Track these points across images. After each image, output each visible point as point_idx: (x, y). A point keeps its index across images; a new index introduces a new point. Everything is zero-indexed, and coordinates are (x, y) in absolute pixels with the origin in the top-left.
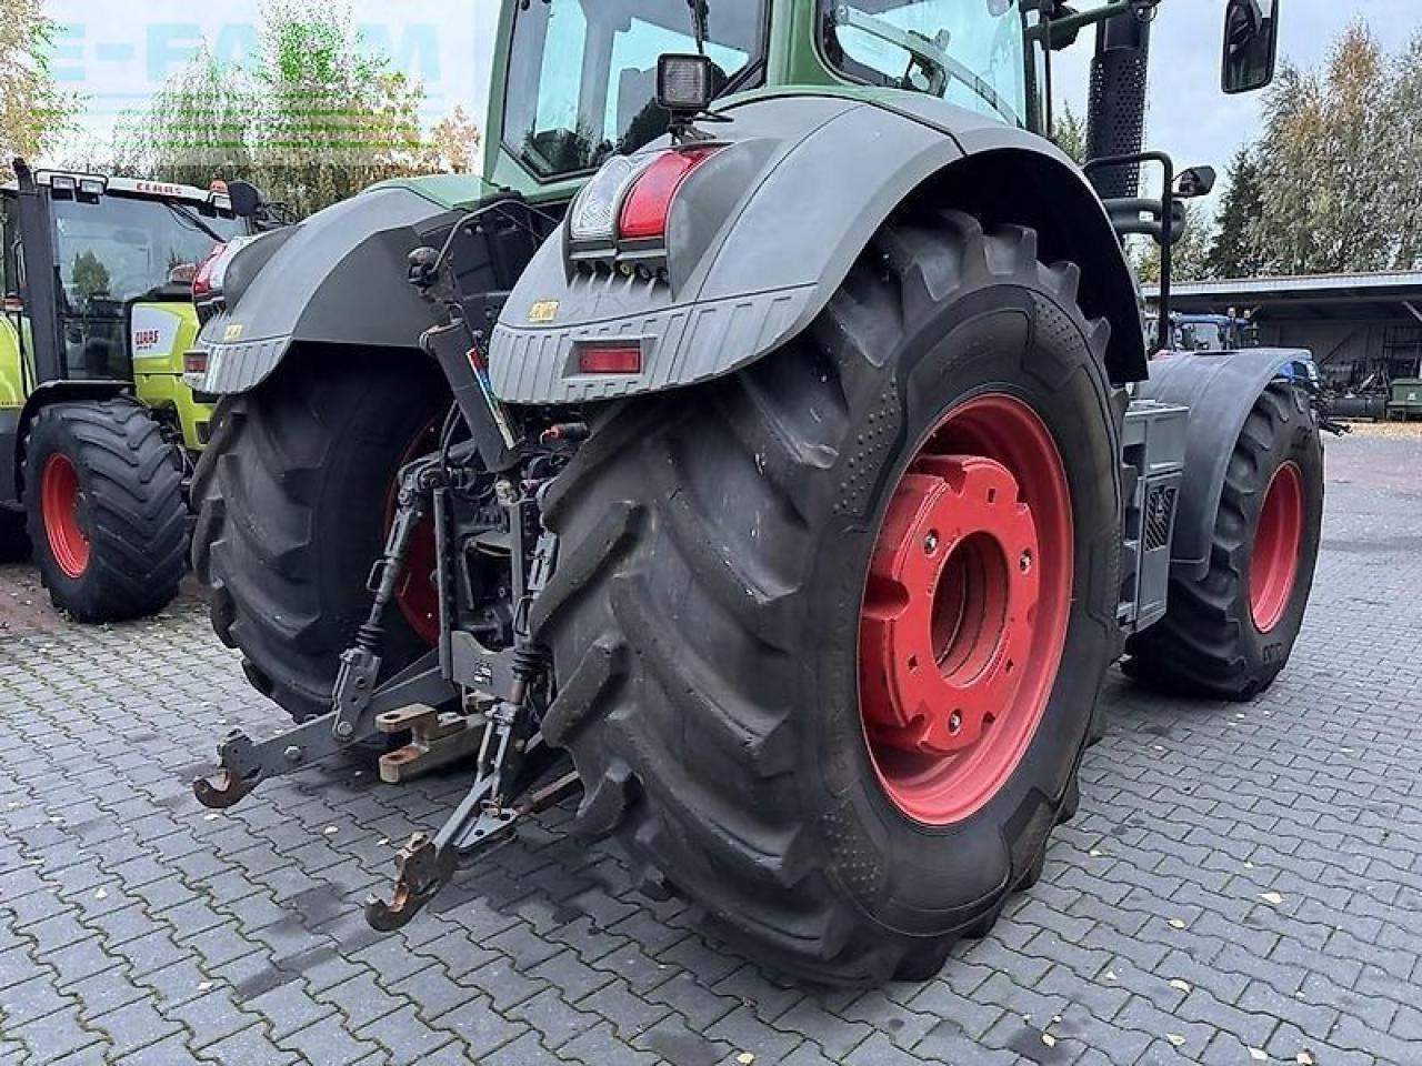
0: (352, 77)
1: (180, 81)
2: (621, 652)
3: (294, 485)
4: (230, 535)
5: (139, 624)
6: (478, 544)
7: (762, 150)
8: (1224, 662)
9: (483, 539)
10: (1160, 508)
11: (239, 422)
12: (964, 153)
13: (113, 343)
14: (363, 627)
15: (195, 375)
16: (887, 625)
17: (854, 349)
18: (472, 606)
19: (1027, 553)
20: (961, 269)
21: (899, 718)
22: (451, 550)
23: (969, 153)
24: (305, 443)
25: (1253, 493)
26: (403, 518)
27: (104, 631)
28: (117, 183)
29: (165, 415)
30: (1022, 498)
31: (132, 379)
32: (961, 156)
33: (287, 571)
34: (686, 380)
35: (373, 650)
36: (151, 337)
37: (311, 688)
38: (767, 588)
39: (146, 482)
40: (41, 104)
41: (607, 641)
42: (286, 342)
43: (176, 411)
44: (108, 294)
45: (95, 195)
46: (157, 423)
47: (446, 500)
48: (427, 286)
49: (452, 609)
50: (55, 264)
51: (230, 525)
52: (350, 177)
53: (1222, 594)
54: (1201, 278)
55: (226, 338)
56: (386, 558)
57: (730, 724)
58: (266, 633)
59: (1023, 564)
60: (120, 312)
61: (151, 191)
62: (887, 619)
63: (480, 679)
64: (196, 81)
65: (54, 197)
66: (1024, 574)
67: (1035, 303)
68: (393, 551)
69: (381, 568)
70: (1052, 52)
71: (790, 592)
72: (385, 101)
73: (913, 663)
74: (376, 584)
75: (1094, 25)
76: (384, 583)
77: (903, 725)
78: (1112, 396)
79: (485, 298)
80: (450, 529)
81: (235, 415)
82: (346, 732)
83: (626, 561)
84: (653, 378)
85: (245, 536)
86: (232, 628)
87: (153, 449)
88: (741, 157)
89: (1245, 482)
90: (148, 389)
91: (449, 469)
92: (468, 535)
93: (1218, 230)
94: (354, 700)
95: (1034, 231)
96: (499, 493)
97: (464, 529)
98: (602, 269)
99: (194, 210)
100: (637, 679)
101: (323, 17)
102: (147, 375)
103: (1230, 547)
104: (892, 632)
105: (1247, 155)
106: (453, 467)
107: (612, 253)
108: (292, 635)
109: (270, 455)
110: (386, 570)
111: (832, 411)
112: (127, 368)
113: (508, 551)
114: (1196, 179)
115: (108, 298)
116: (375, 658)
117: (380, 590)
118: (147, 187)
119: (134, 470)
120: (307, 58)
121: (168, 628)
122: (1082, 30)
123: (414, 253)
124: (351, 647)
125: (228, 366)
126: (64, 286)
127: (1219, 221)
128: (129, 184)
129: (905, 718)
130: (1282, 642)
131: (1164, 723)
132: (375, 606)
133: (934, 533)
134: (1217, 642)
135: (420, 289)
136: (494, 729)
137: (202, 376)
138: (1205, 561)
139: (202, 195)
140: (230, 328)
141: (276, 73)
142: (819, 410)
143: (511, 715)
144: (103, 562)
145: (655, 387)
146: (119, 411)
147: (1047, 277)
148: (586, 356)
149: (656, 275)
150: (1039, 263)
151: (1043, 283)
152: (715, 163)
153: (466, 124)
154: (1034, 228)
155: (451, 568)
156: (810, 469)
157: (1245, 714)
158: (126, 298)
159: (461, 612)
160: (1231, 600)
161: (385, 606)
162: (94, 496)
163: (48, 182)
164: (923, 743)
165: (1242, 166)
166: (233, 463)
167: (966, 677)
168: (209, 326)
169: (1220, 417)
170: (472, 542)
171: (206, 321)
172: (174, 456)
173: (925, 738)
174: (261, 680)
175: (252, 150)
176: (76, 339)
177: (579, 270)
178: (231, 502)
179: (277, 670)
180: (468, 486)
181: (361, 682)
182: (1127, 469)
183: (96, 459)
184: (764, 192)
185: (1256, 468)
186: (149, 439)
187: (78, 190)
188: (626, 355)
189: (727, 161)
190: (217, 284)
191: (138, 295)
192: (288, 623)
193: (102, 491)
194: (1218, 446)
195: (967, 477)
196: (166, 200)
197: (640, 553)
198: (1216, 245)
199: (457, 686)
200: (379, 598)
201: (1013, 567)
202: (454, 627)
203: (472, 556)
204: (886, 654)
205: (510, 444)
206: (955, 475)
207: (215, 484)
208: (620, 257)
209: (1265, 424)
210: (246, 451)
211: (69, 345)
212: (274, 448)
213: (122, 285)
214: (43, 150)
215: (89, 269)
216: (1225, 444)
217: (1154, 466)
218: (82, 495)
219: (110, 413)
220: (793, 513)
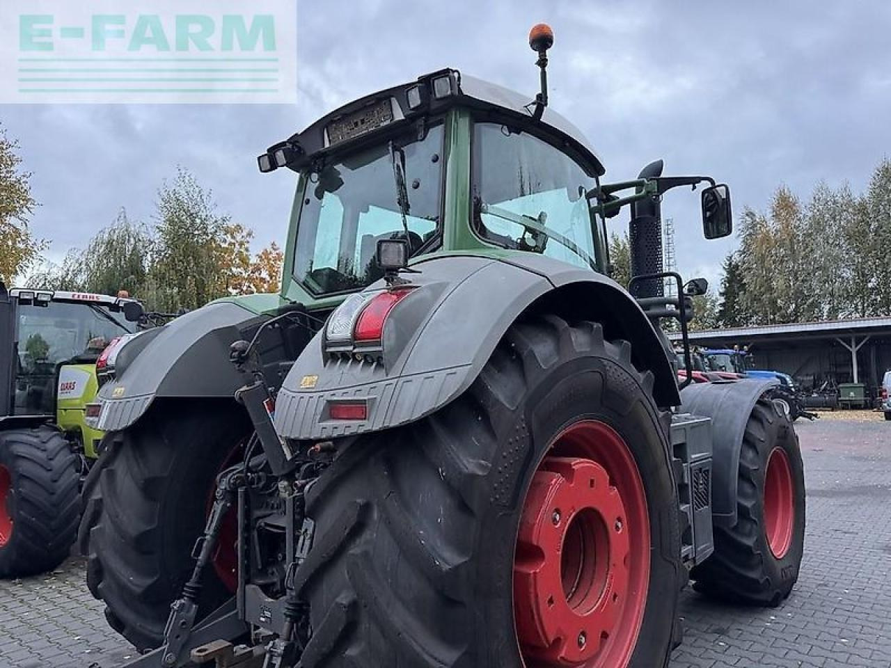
0: (210, 227)
1: (107, 231)
2: (353, 606)
3: (149, 488)
4: (105, 523)
5: (40, 578)
6: (267, 524)
7: (438, 289)
8: (756, 581)
9: (268, 520)
10: (701, 482)
11: (118, 447)
12: (554, 286)
13: (46, 389)
14: (187, 584)
15: (91, 419)
16: (532, 575)
17: (497, 400)
18: (260, 567)
19: (619, 519)
20: (558, 350)
21: (545, 642)
22: (247, 528)
23: (557, 286)
24: (159, 460)
25: (758, 469)
26: (218, 507)
27: (15, 584)
28: (59, 294)
29: (74, 435)
30: (612, 483)
31: (55, 414)
32: (553, 288)
33: (141, 546)
34: (394, 423)
35: (193, 600)
36: (70, 387)
37: (150, 628)
38: (449, 558)
39: (55, 481)
40: (22, 246)
41: (344, 598)
42: (151, 398)
43: (81, 432)
44: (47, 359)
45: (46, 302)
46: (68, 442)
47: (246, 495)
48: (241, 363)
49: (247, 569)
50: (16, 341)
51: (105, 516)
52: (206, 282)
53: (749, 535)
54: (716, 327)
55: (114, 396)
56: (206, 535)
57: (426, 657)
58: (123, 588)
59: (617, 527)
60: (53, 370)
61: (81, 298)
62: (532, 572)
63: (263, 619)
64: (117, 232)
65: (20, 304)
66: (618, 532)
67: (605, 366)
68: (209, 531)
69: (202, 541)
70: (606, 219)
71: (464, 560)
72: (229, 239)
73: (551, 601)
74: (198, 553)
75: (629, 205)
76: (202, 553)
77: (547, 646)
78: (660, 416)
79: (278, 365)
80: (247, 514)
81: (115, 442)
82: (170, 661)
83: (358, 541)
84: (374, 423)
85: (113, 522)
86: (99, 586)
87: (64, 458)
88: (427, 294)
89: (753, 463)
90: (65, 419)
91: (249, 474)
92: (259, 518)
93: (722, 300)
94: (178, 637)
95: (600, 326)
96: (281, 490)
97: (257, 513)
98: (345, 357)
99: (106, 309)
100: (365, 626)
101: (195, 195)
102: (65, 410)
103: (748, 504)
104: (535, 580)
105: (733, 258)
106: (252, 472)
107: (351, 348)
108: (138, 590)
109: (136, 469)
110: (204, 545)
111: (486, 438)
112: (53, 406)
113: (284, 528)
114: (697, 286)
115: (46, 362)
116: (194, 606)
117: (200, 558)
118: (79, 296)
119: (50, 474)
120: (184, 217)
121: (60, 580)
122: (622, 207)
123: (233, 344)
124: (178, 599)
125: (113, 414)
126: (19, 353)
127: (721, 294)
128: (68, 295)
129: (547, 641)
130: (793, 565)
131: (724, 625)
132: (196, 569)
133: (558, 511)
134: (752, 568)
135: (237, 365)
136: (271, 658)
137: (96, 419)
138: (734, 514)
139: (112, 300)
140: (117, 389)
141: (165, 226)
142: (477, 438)
143: (283, 648)
144: (20, 535)
145: (376, 428)
146: (44, 434)
147: (612, 349)
148: (334, 409)
149: (376, 360)
150: (605, 342)
151: (609, 354)
152: (411, 298)
153: (278, 252)
154: (600, 323)
155: (247, 541)
156: (473, 476)
157: (776, 617)
158: (58, 362)
159: (252, 571)
160: (755, 539)
161: (203, 568)
162: (20, 492)
163: (17, 295)
164: (562, 658)
165: (730, 264)
166: (111, 474)
167: (587, 608)
168: (105, 387)
169: (731, 422)
170: (261, 523)
171: (102, 385)
172: (76, 463)
173: (563, 654)
174: (117, 623)
175: (147, 269)
176: (23, 388)
177: (332, 356)
178: (107, 501)
179: (128, 615)
180: (261, 485)
181: (183, 623)
182: (675, 461)
183: (24, 467)
184: (439, 314)
185: (758, 453)
186: (62, 452)
187: (35, 299)
188: (358, 409)
189: (417, 296)
190: (111, 362)
191: (65, 360)
192: (137, 582)
193: (26, 488)
194: (732, 441)
195: (575, 474)
196: (89, 303)
197: (367, 535)
198: (721, 309)
199: (248, 624)
200: (199, 563)
201: (611, 529)
202: (248, 582)
203: (261, 531)
204: (532, 596)
205: (289, 457)
206: (567, 471)
207: (98, 488)
208: (355, 351)
209: (760, 426)
210: (120, 466)
211: (17, 391)
212: (138, 464)
213: (56, 353)
214: (19, 272)
215: (37, 343)
216: (736, 439)
217: (693, 456)
218: (13, 491)
219: (37, 437)
220: (463, 506)
